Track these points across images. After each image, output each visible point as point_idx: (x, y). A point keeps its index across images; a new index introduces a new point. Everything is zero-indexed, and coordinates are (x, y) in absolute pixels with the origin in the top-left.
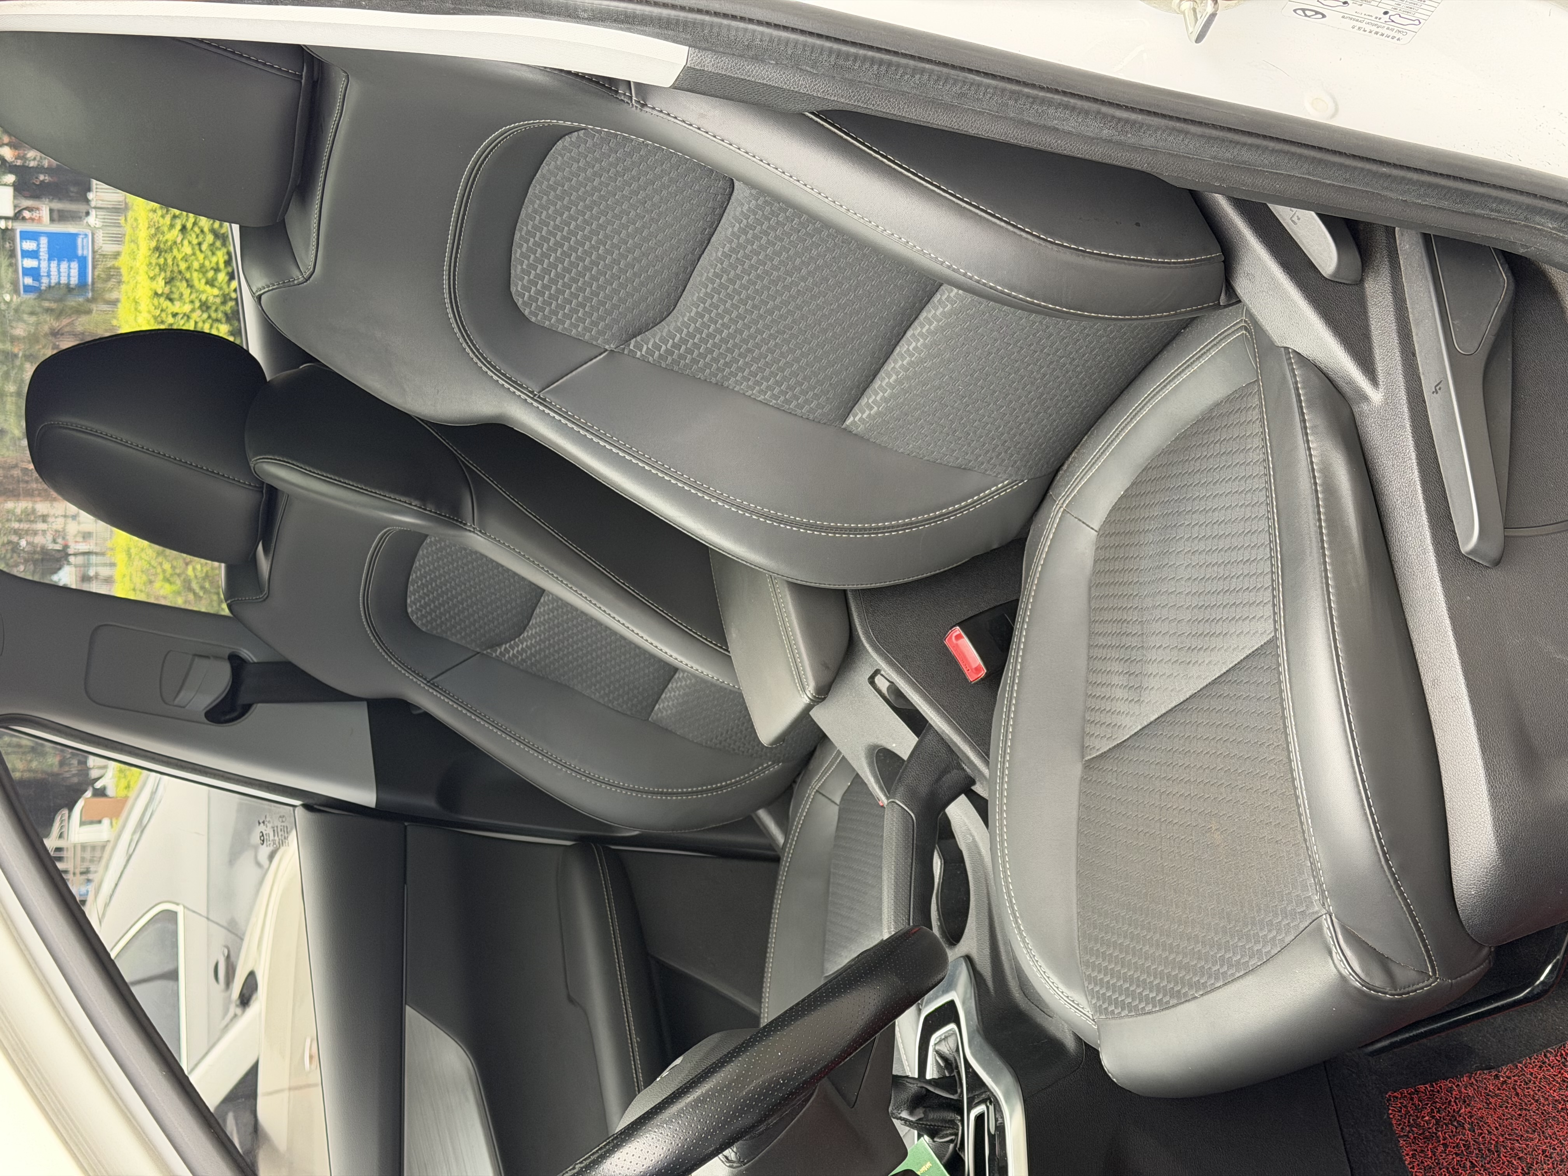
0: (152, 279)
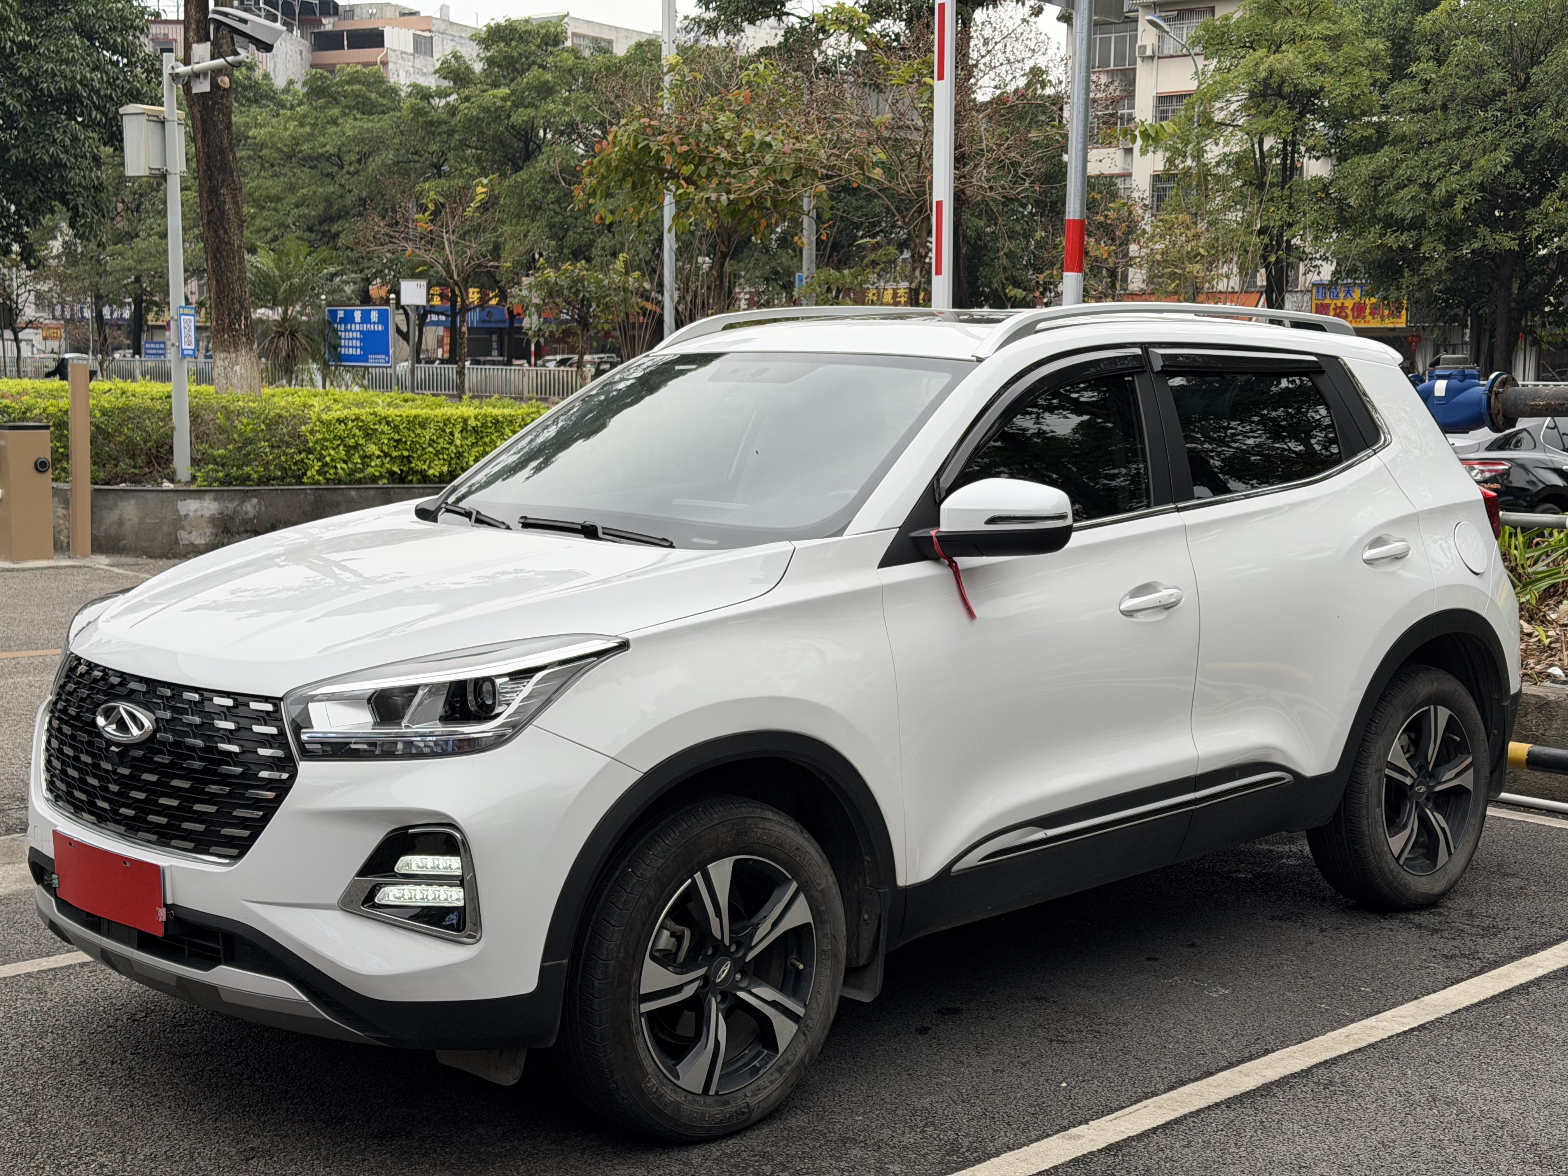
0: (476, 418)
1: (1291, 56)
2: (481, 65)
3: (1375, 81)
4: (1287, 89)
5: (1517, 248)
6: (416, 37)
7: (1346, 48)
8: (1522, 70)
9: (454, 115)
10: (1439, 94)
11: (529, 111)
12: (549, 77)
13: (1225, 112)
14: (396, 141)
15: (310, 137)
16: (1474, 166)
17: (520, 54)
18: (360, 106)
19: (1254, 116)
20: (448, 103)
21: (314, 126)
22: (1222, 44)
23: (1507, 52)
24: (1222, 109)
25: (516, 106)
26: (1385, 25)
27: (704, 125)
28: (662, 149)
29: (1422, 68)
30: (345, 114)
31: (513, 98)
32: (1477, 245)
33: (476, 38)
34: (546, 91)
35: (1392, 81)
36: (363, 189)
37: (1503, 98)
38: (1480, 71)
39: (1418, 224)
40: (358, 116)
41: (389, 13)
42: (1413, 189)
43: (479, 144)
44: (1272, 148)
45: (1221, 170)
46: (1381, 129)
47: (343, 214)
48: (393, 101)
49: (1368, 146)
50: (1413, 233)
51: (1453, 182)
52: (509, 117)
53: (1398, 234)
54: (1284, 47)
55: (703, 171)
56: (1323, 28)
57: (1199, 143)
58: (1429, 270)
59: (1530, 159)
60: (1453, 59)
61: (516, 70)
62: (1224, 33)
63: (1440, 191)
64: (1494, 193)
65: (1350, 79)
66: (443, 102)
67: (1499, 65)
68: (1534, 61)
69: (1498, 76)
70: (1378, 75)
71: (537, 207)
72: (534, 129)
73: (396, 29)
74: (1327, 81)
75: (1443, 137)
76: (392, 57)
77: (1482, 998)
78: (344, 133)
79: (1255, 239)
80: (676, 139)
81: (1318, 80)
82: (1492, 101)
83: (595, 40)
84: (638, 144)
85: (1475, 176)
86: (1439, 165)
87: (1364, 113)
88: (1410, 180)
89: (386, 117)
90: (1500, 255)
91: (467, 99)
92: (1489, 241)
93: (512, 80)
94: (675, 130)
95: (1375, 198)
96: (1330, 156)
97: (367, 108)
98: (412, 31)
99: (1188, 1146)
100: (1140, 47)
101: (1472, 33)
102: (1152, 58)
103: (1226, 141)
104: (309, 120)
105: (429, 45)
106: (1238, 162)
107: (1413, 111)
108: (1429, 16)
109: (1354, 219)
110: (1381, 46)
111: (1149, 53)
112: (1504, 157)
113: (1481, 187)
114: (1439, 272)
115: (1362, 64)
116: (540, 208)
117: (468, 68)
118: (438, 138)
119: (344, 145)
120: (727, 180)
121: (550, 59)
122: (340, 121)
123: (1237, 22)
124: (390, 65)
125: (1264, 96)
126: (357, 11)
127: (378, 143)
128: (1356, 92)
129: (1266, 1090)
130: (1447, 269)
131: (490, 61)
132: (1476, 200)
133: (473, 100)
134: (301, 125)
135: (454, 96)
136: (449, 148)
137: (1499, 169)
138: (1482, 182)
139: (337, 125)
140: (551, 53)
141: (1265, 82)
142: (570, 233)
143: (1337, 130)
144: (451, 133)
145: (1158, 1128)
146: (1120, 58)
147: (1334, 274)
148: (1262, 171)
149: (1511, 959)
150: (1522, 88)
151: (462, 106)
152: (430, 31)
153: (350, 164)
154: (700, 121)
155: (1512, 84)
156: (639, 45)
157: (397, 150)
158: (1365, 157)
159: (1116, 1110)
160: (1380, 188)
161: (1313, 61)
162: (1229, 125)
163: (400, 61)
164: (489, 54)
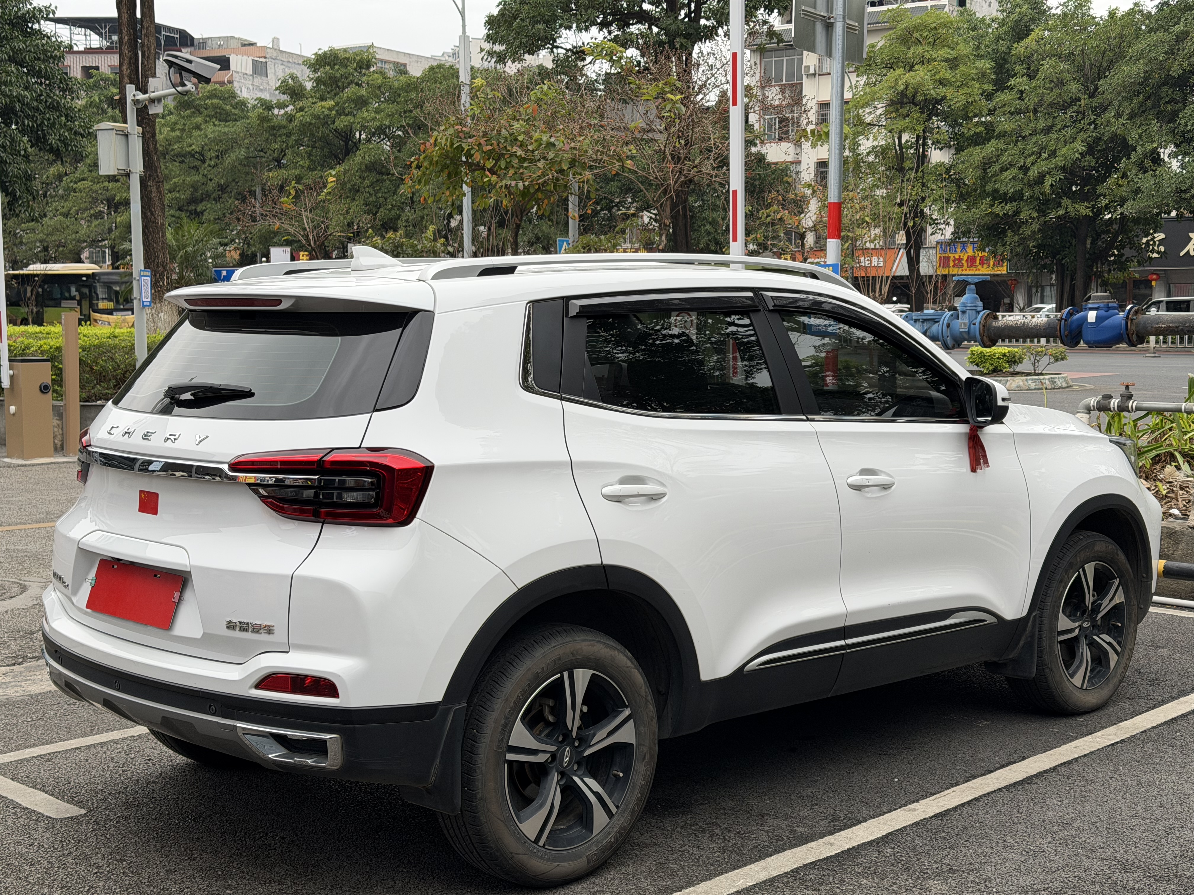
1: (922, 74)
2: (311, 83)
3: (984, 92)
4: (919, 98)
5: (1091, 214)
6: (254, 63)
7: (962, 67)
8: (1092, 83)
9: (291, 121)
10: (1031, 101)
11: (349, 117)
12: (363, 92)
13: (873, 116)
14: (247, 141)
15: (179, 139)
16: (1058, 154)
17: (342, 75)
18: (218, 115)
19: (895, 118)
20: (286, 113)
21: (183, 130)
22: (870, 65)
23: (1081, 69)
24: (870, 113)
25: (339, 114)
26: (990, 50)
27: (503, 130)
28: (473, 148)
29: (1019, 82)
30: (206, 122)
31: (337, 108)
32: (1061, 212)
33: (307, 63)
34: (361, 103)
35: (997, 91)
36: (222, 178)
37: (1078, 103)
38: (1061, 83)
39: (1018, 197)
40: (216, 123)
41: (233, 44)
42: (1013, 171)
43: (310, 143)
44: (907, 141)
45: (871, 158)
46: (989, 127)
47: (207, 196)
48: (243, 110)
49: (978, 140)
50: (1015, 204)
51: (1043, 166)
52: (334, 122)
53: (1003, 204)
54: (916, 67)
55: (503, 164)
56: (944, 53)
57: (854, 138)
58: (1027, 231)
59: (1099, 148)
60: (1041, 75)
61: (338, 87)
62: (871, 57)
63: (1033, 173)
64: (1072, 173)
65: (965, 90)
66: (282, 112)
67: (1075, 79)
68: (1100, 76)
69: (1074, 87)
70: (986, 87)
71: (356, 190)
72: (351, 132)
73: (239, 56)
74: (948, 92)
75: (1034, 133)
76: (236, 78)
77: (1159, 723)
78: (206, 136)
79: (897, 209)
80: (482, 141)
81: (942, 91)
82: (1070, 105)
83: (396, 64)
84: (453, 144)
85: (1059, 161)
86: (1033, 153)
87: (976, 116)
88: (1011, 165)
89: (238, 123)
90: (1079, 219)
91: (301, 109)
92: (1070, 209)
93: (335, 95)
94: (481, 134)
95: (984, 178)
96: (950, 147)
97: (224, 117)
98: (250, 58)
99: (987, 813)
100: (805, 67)
101: (1054, 55)
102: (814, 75)
103: (875, 137)
104: (178, 126)
105: (264, 69)
106: (882, 152)
107: (1012, 114)
108: (1022, 43)
109: (968, 194)
110: (988, 65)
111: (812, 71)
112: (1080, 146)
113: (1063, 169)
114: (1034, 232)
115: (973, 79)
116: (358, 191)
117: (301, 85)
118: (279, 139)
119: (206, 144)
120: (521, 171)
121: (364, 79)
122: (203, 127)
123: (881, 48)
124: (235, 84)
125: (902, 104)
126: (209, 43)
127: (234, 143)
128: (970, 100)
129: (1029, 780)
130: (1039, 230)
131: (318, 81)
132: (1060, 179)
133: (307, 109)
134: (173, 130)
135: (291, 107)
136: (287, 146)
137: (1077, 155)
138: (1064, 165)
139: (201, 130)
140: (364, 74)
141: (903, 94)
142: (382, 210)
143: (954, 127)
144: (289, 135)
145: (965, 803)
146: (790, 76)
147: (953, 233)
148: (901, 157)
149: (1173, 699)
150: (1092, 96)
151: (298, 115)
152: (265, 58)
153: (211, 159)
154: (500, 127)
155: (1085, 93)
156: (432, 68)
157: (248, 148)
158: (977, 147)
159: (935, 794)
160: (988, 170)
161: (937, 77)
162: (875, 125)
163: (243, 81)
164: (317, 75)
